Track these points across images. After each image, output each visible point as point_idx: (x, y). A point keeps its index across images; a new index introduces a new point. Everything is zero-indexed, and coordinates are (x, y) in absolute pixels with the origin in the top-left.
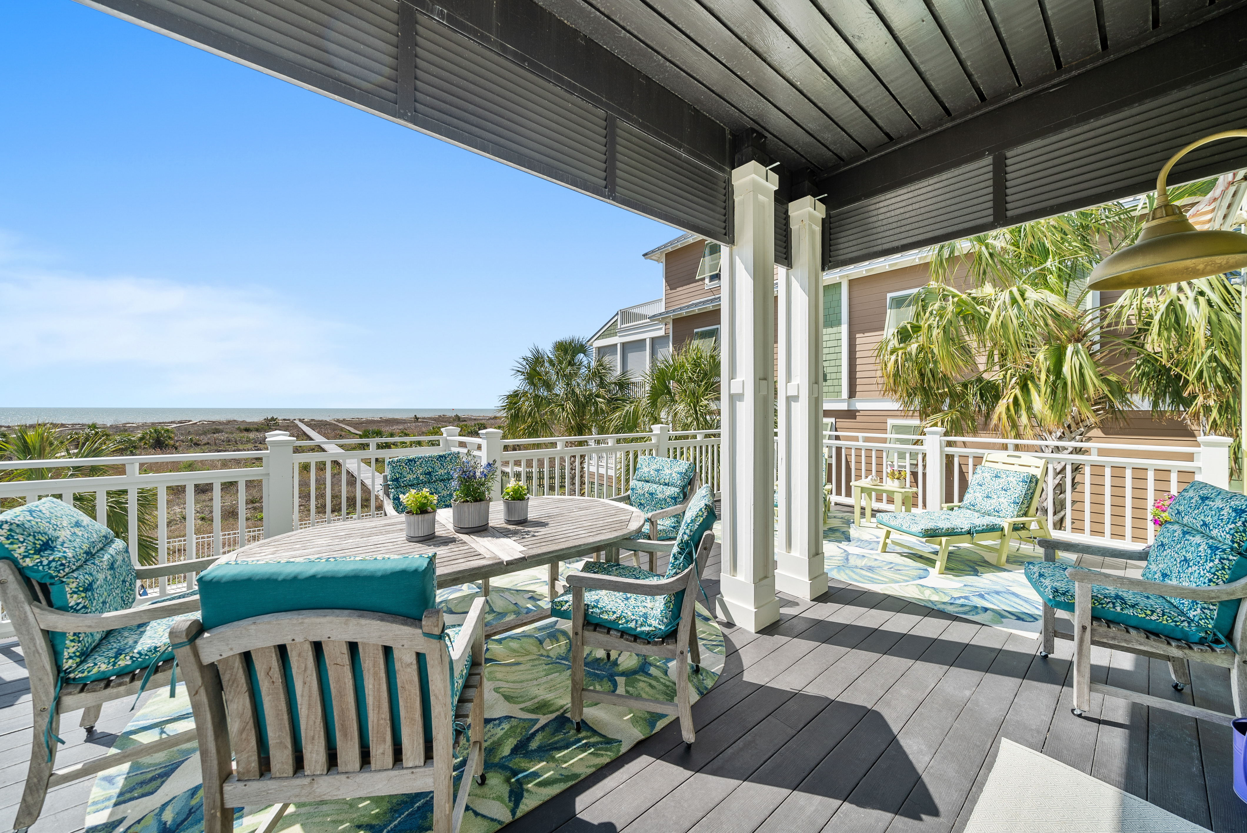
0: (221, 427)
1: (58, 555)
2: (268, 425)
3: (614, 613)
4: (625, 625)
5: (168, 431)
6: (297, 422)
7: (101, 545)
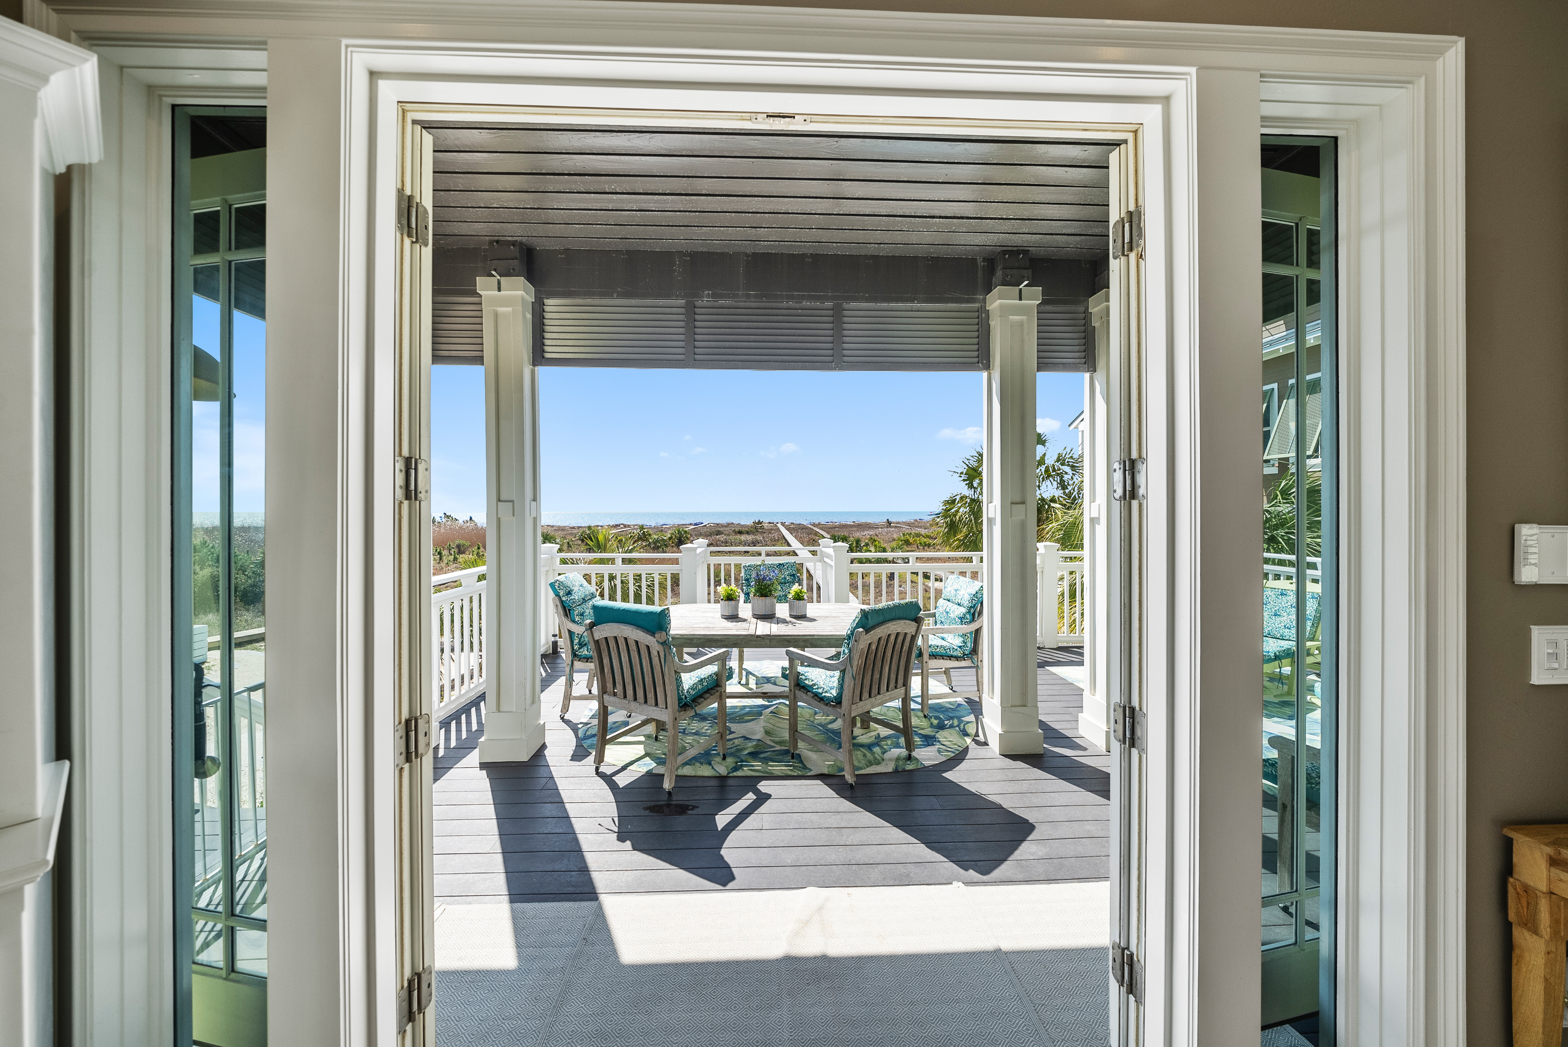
0: (722, 529)
1: (573, 597)
2: (756, 528)
3: (812, 680)
4: (816, 690)
5: (686, 532)
6: (779, 525)
7: (589, 597)
